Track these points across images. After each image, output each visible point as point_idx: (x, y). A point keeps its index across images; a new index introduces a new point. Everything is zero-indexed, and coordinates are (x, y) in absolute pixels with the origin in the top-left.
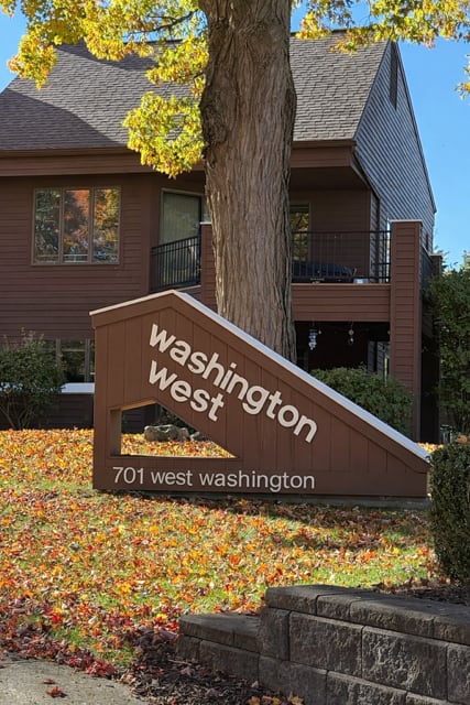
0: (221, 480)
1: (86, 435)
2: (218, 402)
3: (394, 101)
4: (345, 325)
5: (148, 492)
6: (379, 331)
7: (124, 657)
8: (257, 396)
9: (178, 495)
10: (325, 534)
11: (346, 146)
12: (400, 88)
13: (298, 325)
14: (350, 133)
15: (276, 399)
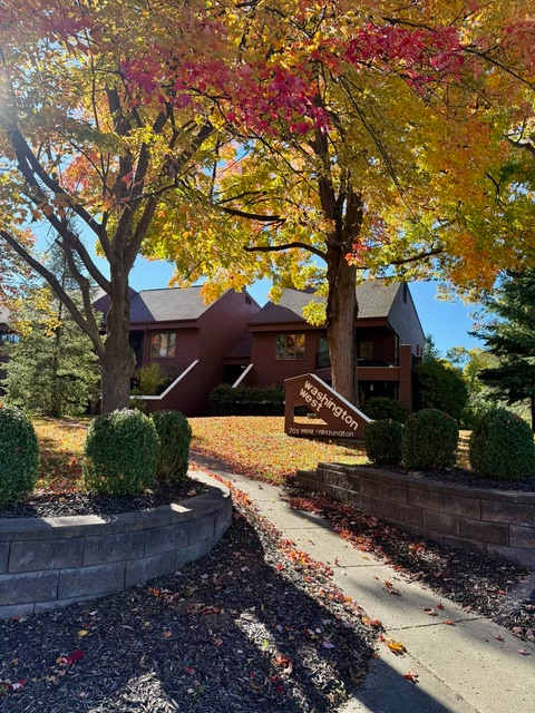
0: (322, 432)
1: (283, 418)
2: (320, 405)
3: (405, 301)
4: (383, 382)
5: (300, 436)
6: (396, 384)
7: (282, 480)
8: (338, 411)
9: (310, 437)
10: (353, 451)
11: (385, 319)
12: (408, 297)
13: (360, 383)
14: (386, 315)
15: (345, 413)
